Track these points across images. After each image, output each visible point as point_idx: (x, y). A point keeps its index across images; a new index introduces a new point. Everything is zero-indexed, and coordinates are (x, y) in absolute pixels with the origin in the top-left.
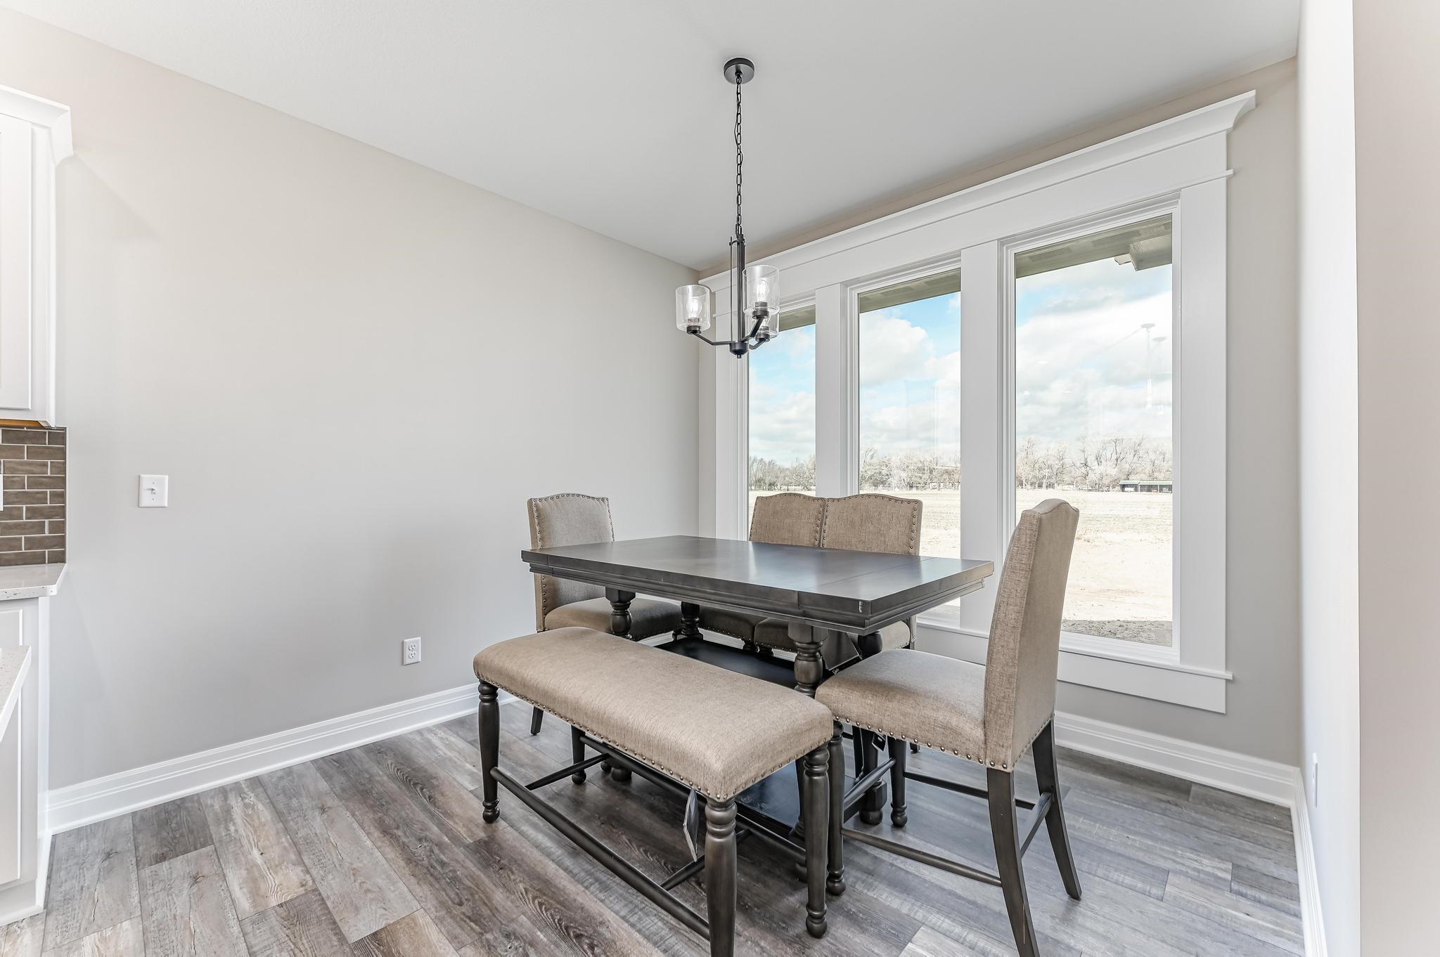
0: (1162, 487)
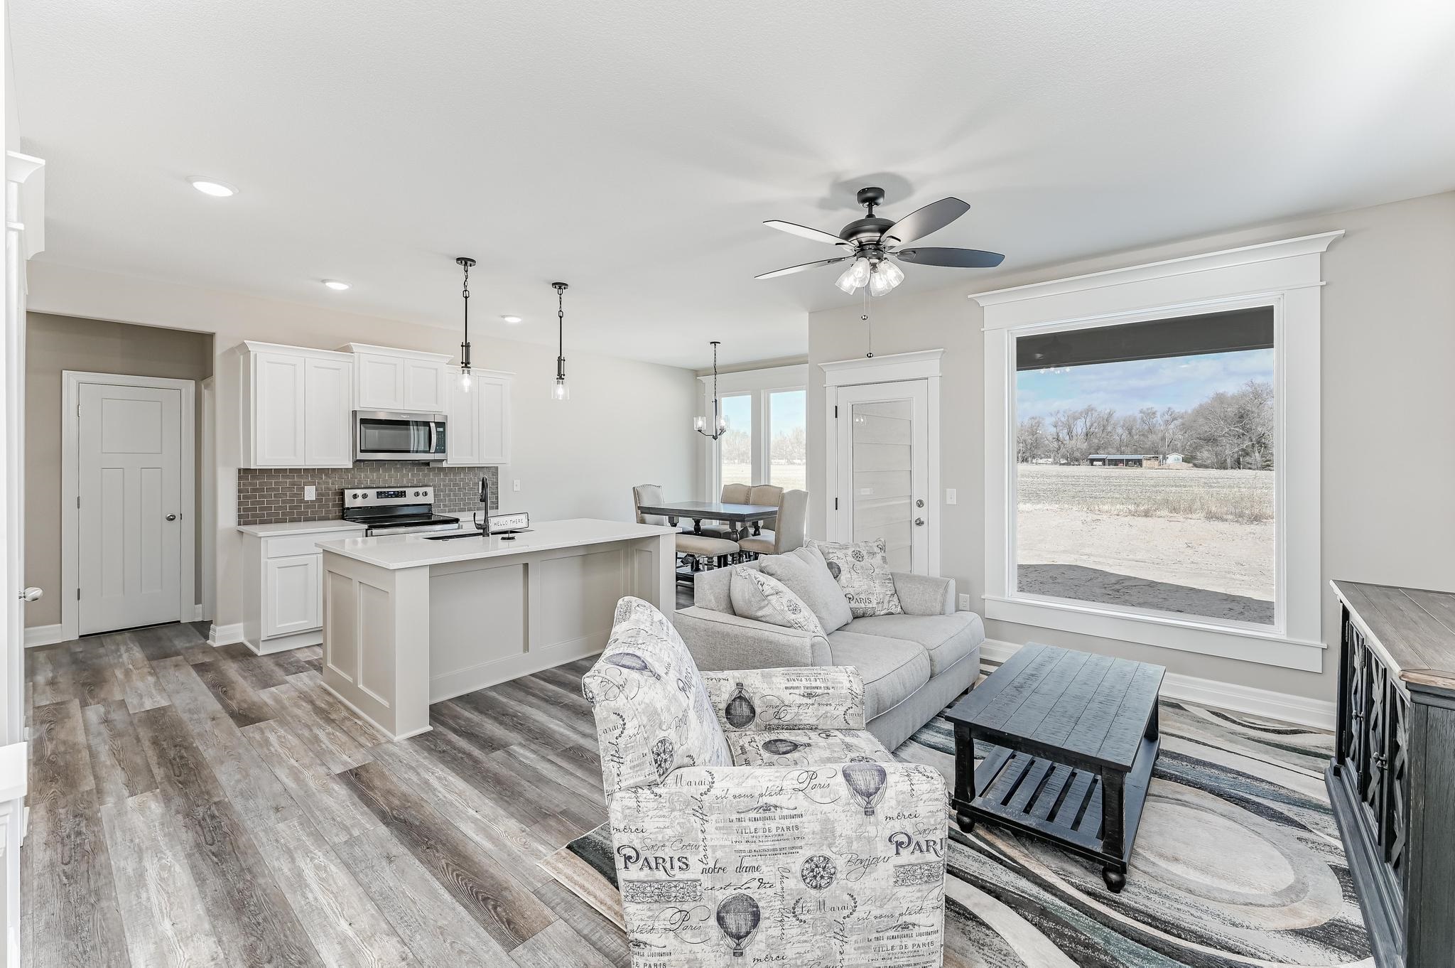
0: (1128, 461)
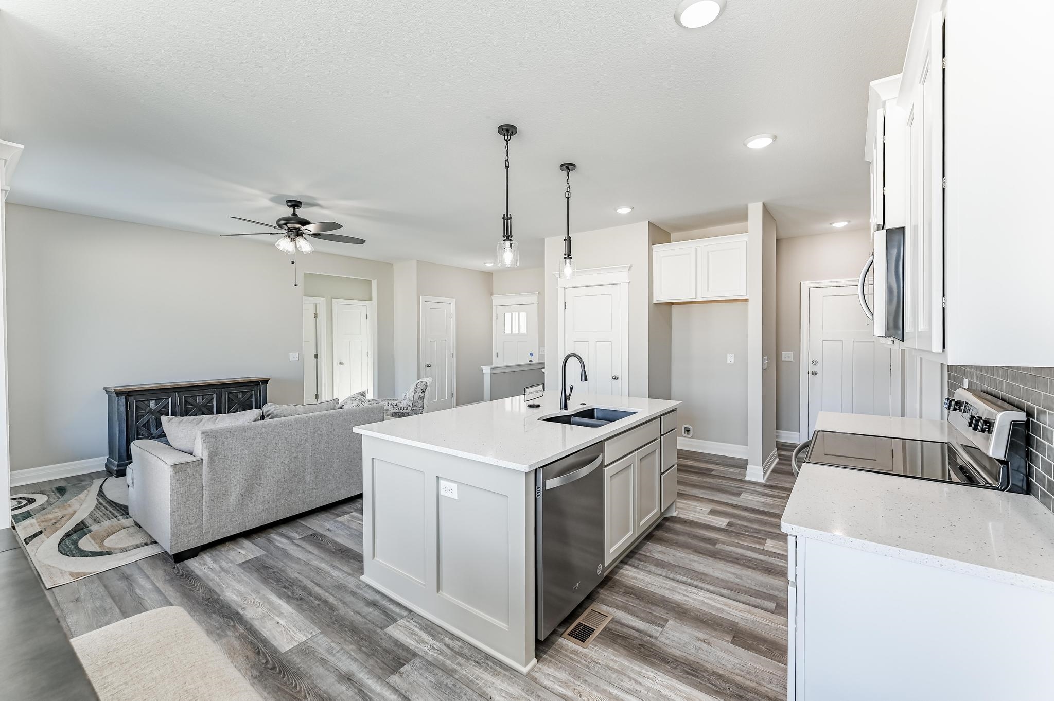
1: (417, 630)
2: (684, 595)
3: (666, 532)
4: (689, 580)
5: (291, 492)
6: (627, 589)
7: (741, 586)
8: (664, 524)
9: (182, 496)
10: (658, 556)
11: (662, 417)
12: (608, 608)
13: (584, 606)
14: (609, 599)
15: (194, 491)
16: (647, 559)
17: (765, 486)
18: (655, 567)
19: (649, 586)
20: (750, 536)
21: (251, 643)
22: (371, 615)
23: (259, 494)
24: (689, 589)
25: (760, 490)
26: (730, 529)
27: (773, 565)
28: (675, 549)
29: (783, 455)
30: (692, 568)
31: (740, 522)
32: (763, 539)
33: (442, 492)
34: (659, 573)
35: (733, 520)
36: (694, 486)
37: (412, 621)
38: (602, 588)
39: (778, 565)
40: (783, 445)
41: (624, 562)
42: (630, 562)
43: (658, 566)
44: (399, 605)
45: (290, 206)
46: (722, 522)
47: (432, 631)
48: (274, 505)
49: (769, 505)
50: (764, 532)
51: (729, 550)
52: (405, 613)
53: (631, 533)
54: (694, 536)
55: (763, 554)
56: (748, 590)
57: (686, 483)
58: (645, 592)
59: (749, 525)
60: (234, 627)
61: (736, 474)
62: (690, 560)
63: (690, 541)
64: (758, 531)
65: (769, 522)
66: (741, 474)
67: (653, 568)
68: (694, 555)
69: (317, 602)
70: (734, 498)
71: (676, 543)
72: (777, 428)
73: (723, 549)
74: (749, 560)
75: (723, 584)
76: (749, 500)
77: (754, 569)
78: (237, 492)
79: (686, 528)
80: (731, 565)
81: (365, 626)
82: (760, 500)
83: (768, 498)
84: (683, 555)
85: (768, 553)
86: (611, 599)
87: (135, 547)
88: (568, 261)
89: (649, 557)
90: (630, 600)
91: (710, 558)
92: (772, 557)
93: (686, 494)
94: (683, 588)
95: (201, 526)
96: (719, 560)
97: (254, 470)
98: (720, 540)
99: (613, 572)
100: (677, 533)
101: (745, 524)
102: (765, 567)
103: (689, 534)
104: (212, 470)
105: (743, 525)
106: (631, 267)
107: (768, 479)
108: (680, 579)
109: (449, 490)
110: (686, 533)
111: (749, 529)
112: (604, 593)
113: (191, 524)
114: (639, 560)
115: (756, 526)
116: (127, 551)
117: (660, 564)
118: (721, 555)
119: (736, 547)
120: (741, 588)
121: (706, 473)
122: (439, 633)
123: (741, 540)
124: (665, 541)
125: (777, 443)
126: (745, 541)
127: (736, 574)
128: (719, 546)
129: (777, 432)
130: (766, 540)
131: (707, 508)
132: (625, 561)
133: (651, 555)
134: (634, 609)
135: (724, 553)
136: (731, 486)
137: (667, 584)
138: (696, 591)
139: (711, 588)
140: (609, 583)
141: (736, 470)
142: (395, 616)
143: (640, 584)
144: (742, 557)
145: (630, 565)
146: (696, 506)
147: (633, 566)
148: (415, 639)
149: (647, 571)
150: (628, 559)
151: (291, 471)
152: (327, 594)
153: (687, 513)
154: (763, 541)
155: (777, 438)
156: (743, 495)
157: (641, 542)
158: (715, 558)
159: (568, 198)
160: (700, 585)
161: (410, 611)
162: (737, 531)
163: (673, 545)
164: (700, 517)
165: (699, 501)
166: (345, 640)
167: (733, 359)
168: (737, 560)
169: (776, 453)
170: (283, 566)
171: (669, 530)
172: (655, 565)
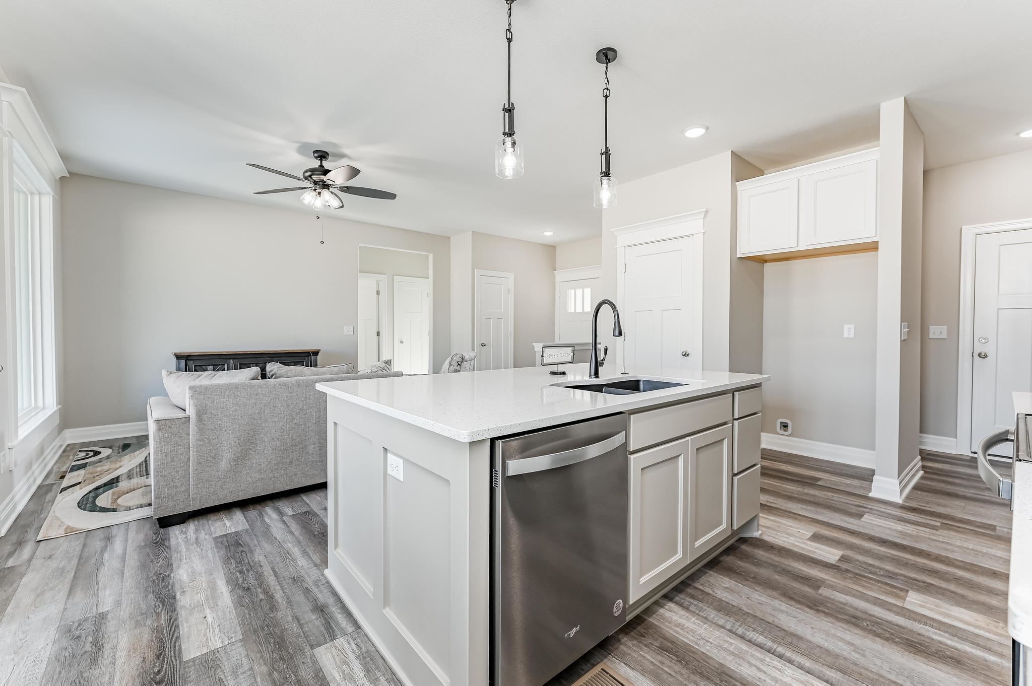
1: (352, 656)
2: (759, 669)
3: (741, 559)
4: (769, 644)
5: (291, 462)
6: (665, 642)
7: (862, 667)
8: (738, 547)
9: (166, 456)
10: (721, 594)
11: (736, 394)
12: (629, 670)
13: (592, 661)
14: (634, 654)
15: (180, 452)
16: (705, 598)
17: (902, 507)
18: (715, 612)
19: (702, 642)
20: (879, 581)
21: (161, 641)
22: (310, 625)
23: (254, 461)
24: (768, 658)
25: (894, 513)
26: (844, 566)
27: (922, 638)
28: (750, 587)
29: (931, 468)
30: (777, 622)
31: (860, 558)
32: (901, 590)
33: (389, 471)
34: (721, 624)
35: (849, 553)
36: (790, 498)
37: (352, 643)
38: (627, 634)
39: (933, 639)
40: (929, 454)
41: (668, 597)
42: (677, 598)
43: (720, 611)
44: (349, 614)
45: (316, 158)
46: (832, 555)
47: (371, 662)
48: (271, 475)
49: (910, 536)
50: (902, 578)
51: (841, 600)
52: (350, 629)
53: (679, 556)
54: (784, 570)
55: (904, 616)
56: (876, 677)
57: (779, 493)
58: (694, 653)
59: (877, 563)
60: (159, 615)
61: (855, 487)
62: (775, 609)
63: (777, 577)
64: (892, 576)
65: (912, 562)
66: (864, 488)
67: (712, 614)
68: (781, 601)
69: (261, 596)
70: (851, 520)
71: (754, 578)
72: (921, 431)
73: (832, 597)
74: (878, 623)
75: (829, 659)
76: (877, 525)
77: (887, 639)
78: (229, 457)
79: (772, 556)
80: (845, 626)
81: (295, 640)
82: (894, 528)
83: (909, 525)
84: (763, 599)
85: (912, 615)
86: (636, 656)
87: (139, 506)
88: (605, 180)
89: (708, 594)
90: (667, 662)
91: (807, 610)
92: (920, 622)
93: (777, 508)
94: (758, 655)
95: (188, 490)
96: (823, 614)
97: (248, 434)
98: (827, 582)
99: (648, 611)
100: (758, 563)
101: (870, 561)
102: (907, 639)
103: (776, 566)
104: (201, 430)
105: (865, 563)
106: (707, 212)
107: (908, 498)
108: (755, 638)
109: (396, 467)
110: (772, 565)
111: (878, 570)
112: (628, 645)
113: (176, 487)
114: (693, 597)
115: (889, 567)
116: (130, 510)
117: (724, 608)
118: (828, 608)
119: (854, 596)
120: (864, 672)
121: (811, 482)
122: (378, 668)
123: (863, 586)
124: (737, 573)
125: (922, 452)
126: (871, 589)
127: (853, 644)
128: (824, 592)
129: (921, 437)
130: (907, 591)
131: (807, 531)
132: (671, 596)
133: (711, 592)
134: (671, 679)
135: (833, 604)
136: (847, 503)
137: (731, 644)
138: (779, 665)
139: (808, 664)
140: (639, 628)
141: (855, 482)
142: (337, 631)
143: (687, 638)
144: (863, 616)
145: (676, 603)
146: (791, 526)
147: (681, 605)
148: (343, 672)
149: (703, 617)
150: (675, 593)
151: (292, 438)
152: (278, 588)
153: (776, 535)
154: (902, 594)
155: (921, 445)
156: (867, 518)
157: (699, 570)
158: (818, 611)
159: (606, 97)
160: (788, 654)
161: (358, 627)
162: (857, 572)
163: (748, 580)
164: (796, 544)
165: (800, 520)
166: (262, 657)
167: (852, 331)
168: (855, 620)
169: (920, 464)
170: (255, 546)
171: (746, 557)
172: (715, 609)
